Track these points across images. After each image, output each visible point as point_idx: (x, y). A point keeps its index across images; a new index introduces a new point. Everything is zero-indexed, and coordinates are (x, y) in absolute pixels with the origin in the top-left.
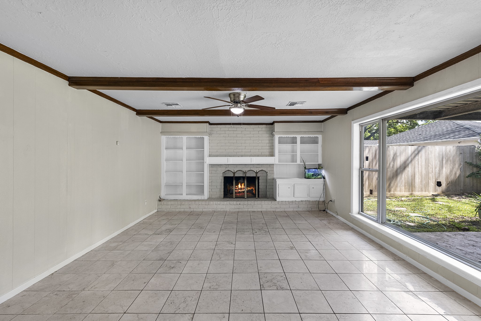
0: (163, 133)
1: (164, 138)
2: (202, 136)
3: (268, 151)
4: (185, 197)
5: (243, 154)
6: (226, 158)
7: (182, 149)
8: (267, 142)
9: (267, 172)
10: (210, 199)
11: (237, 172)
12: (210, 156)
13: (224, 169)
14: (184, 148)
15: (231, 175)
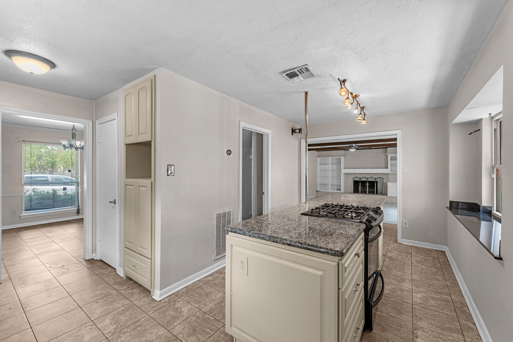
0: (318, 156)
1: (319, 159)
2: (340, 158)
3: (384, 165)
4: (330, 190)
5: (366, 167)
6: (354, 170)
7: (328, 164)
8: (384, 159)
9: (383, 179)
10: (345, 193)
11: (362, 178)
12: (345, 168)
13: (353, 176)
14: (330, 164)
15: (359, 180)
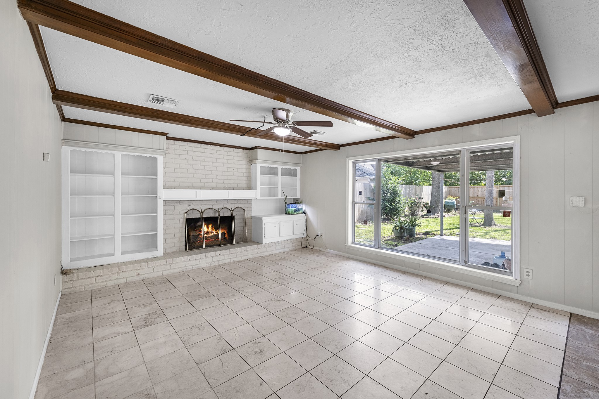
0: (66, 141)
2: (153, 156)
3: (245, 182)
4: (119, 258)
6: (193, 191)
7: (113, 174)
8: (245, 171)
9: (244, 210)
11: (206, 211)
12: (165, 187)
13: (186, 208)
14: (118, 173)
15: (198, 216)
